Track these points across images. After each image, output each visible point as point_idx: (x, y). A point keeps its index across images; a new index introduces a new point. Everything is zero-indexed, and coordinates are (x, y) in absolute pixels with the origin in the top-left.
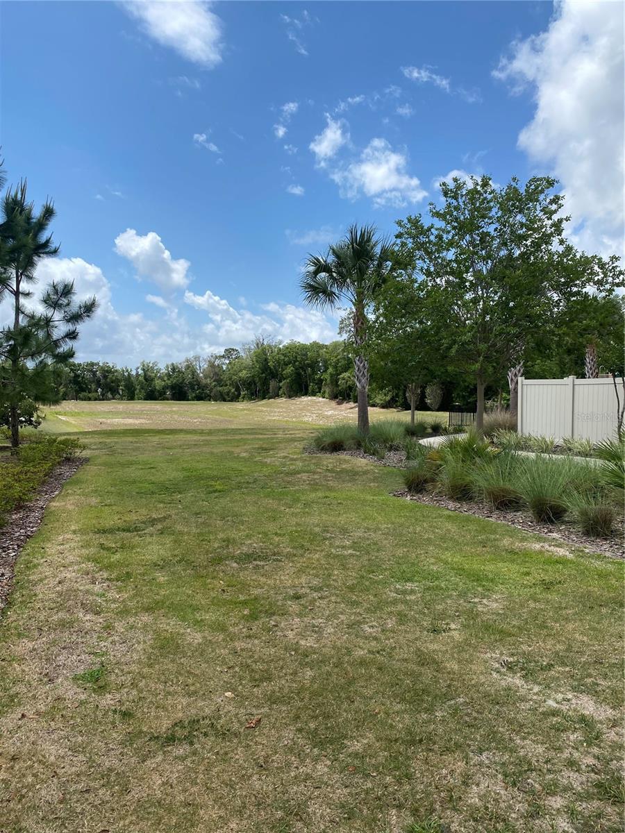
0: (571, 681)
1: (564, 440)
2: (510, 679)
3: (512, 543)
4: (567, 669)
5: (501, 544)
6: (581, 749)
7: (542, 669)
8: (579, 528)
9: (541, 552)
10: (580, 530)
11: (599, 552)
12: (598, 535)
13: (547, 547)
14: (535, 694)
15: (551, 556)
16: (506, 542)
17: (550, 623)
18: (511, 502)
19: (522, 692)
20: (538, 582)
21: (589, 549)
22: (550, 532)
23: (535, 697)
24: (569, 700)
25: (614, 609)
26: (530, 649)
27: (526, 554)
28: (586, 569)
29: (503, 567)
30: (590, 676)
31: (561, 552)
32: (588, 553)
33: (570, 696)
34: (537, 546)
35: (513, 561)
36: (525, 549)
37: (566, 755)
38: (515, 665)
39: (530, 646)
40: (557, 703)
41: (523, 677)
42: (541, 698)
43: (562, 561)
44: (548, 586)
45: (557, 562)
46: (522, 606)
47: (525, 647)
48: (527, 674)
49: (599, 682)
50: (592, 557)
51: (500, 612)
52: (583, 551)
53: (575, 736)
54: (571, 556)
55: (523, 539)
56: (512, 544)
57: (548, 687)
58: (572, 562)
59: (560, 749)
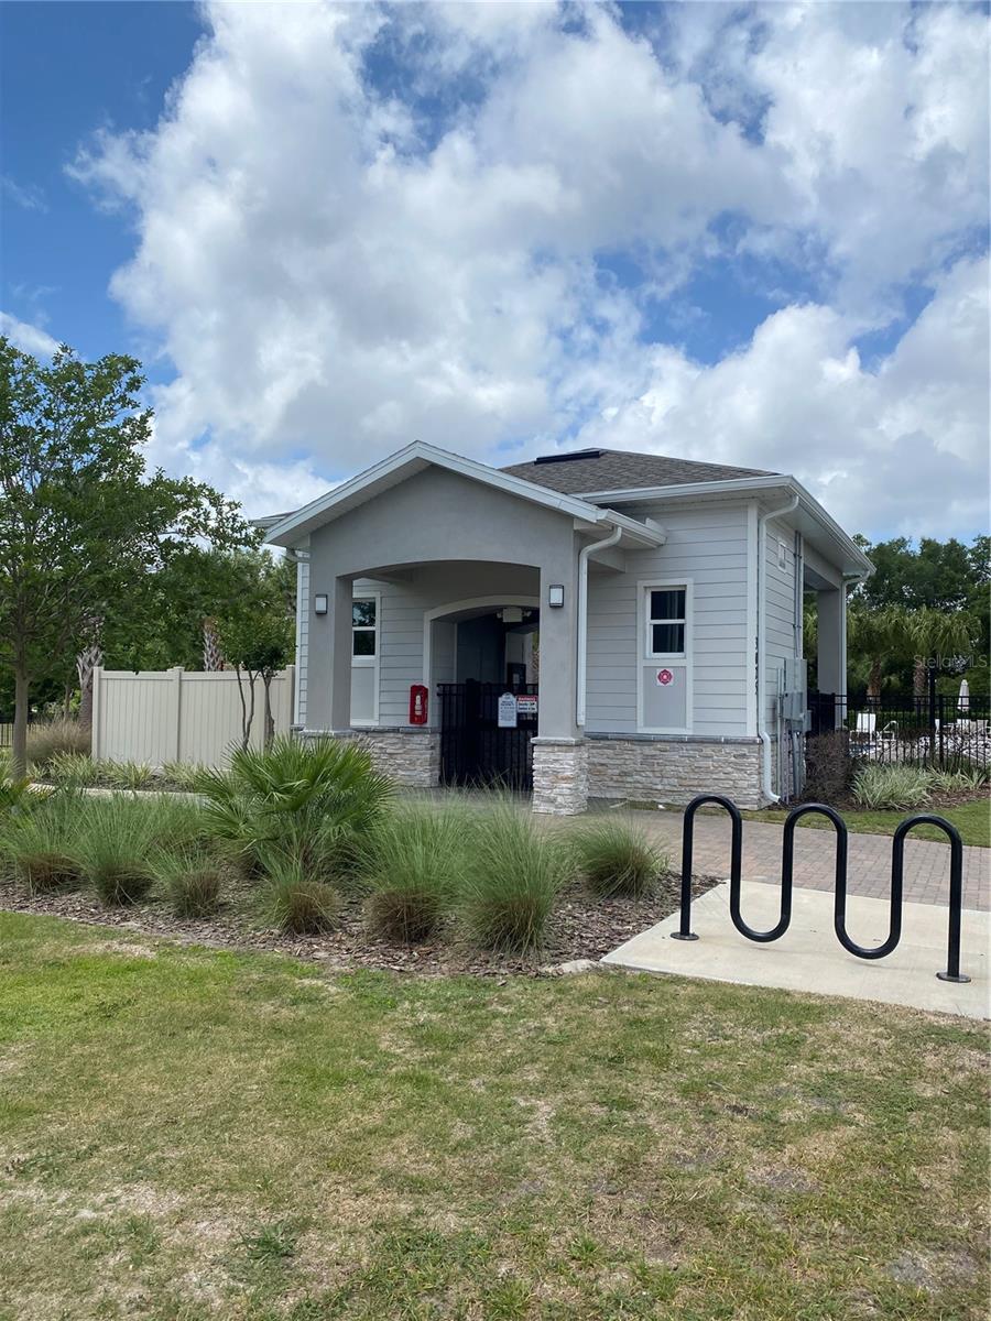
0: (123, 1165)
1: (165, 767)
2: (20, 1193)
3: (58, 948)
4: (120, 1147)
5: (36, 954)
6: (124, 1277)
7: (78, 1158)
8: (168, 908)
9: (105, 956)
10: (171, 910)
11: (196, 943)
12: (197, 916)
13: (116, 946)
14: (59, 1207)
15: (120, 961)
16: (47, 949)
17: (104, 1075)
18: (62, 878)
19: (38, 1208)
20: (92, 1009)
21: (182, 939)
22: (125, 920)
23: (59, 1212)
24: (115, 1200)
25: (206, 1030)
26: (62, 1129)
27: (79, 965)
28: (174, 973)
29: (34, 993)
30: (153, 1149)
31: (138, 950)
32: (180, 946)
33: (118, 1192)
34: (100, 947)
35: (53, 980)
36: (78, 955)
37: (98, 1295)
38: (31, 1165)
39: (63, 1124)
40: (95, 1210)
41: (45, 1181)
42: (70, 1209)
43: (137, 967)
44: (107, 1013)
45: (129, 969)
46: (60, 1056)
47: (54, 1129)
48: (50, 1175)
49: (165, 1155)
50: (184, 952)
51: (20, 1074)
52: (172, 944)
53: (118, 1258)
54: (152, 956)
55: (78, 939)
56: (55, 950)
57: (84, 1187)
58: (152, 965)
59: (89, 1289)
